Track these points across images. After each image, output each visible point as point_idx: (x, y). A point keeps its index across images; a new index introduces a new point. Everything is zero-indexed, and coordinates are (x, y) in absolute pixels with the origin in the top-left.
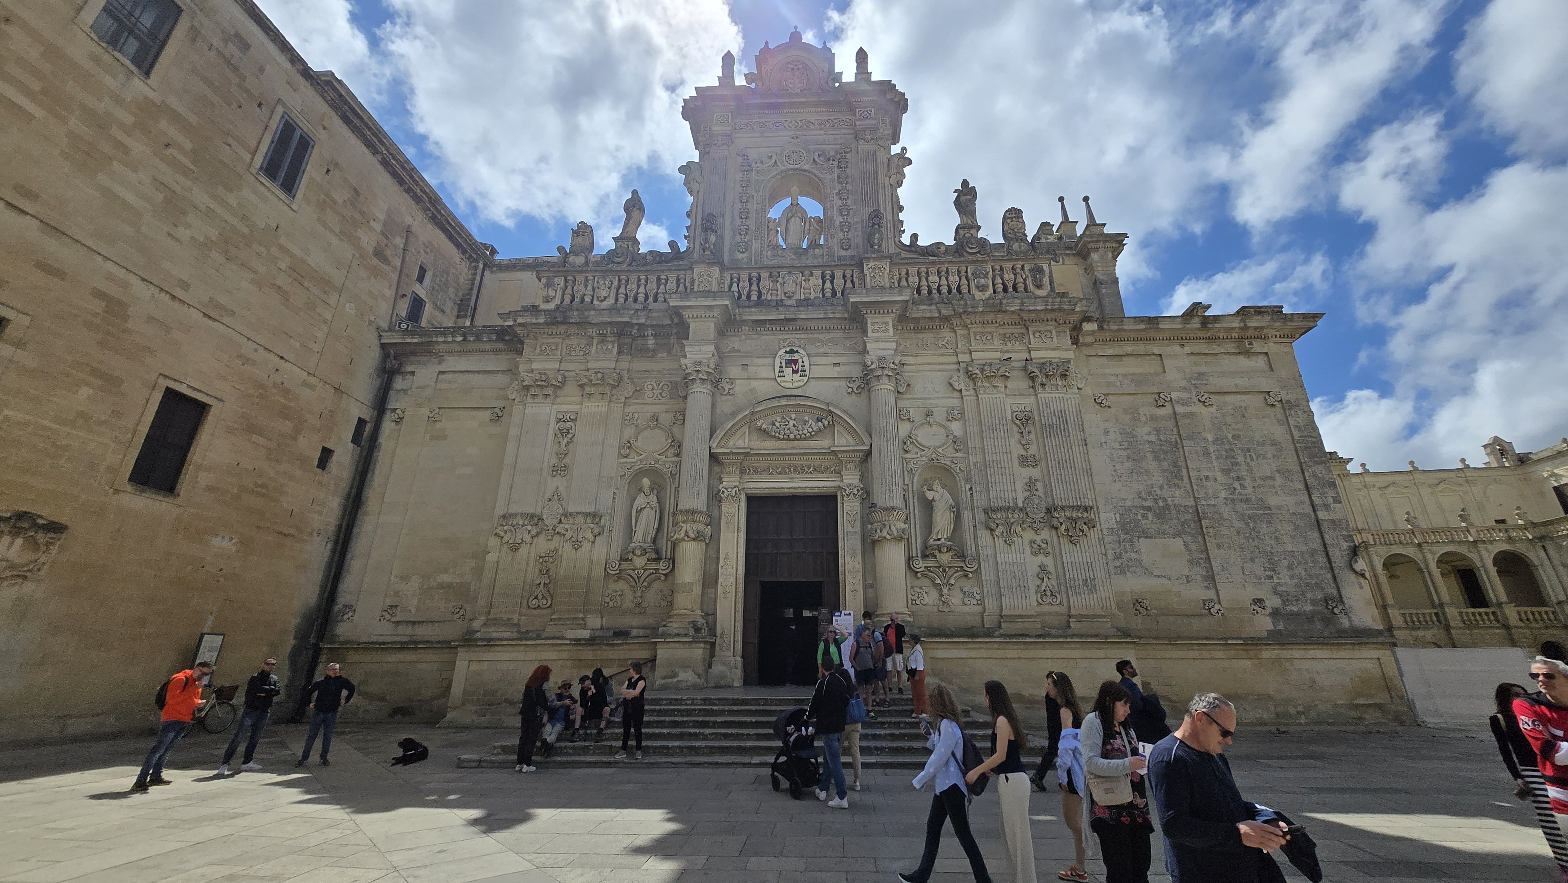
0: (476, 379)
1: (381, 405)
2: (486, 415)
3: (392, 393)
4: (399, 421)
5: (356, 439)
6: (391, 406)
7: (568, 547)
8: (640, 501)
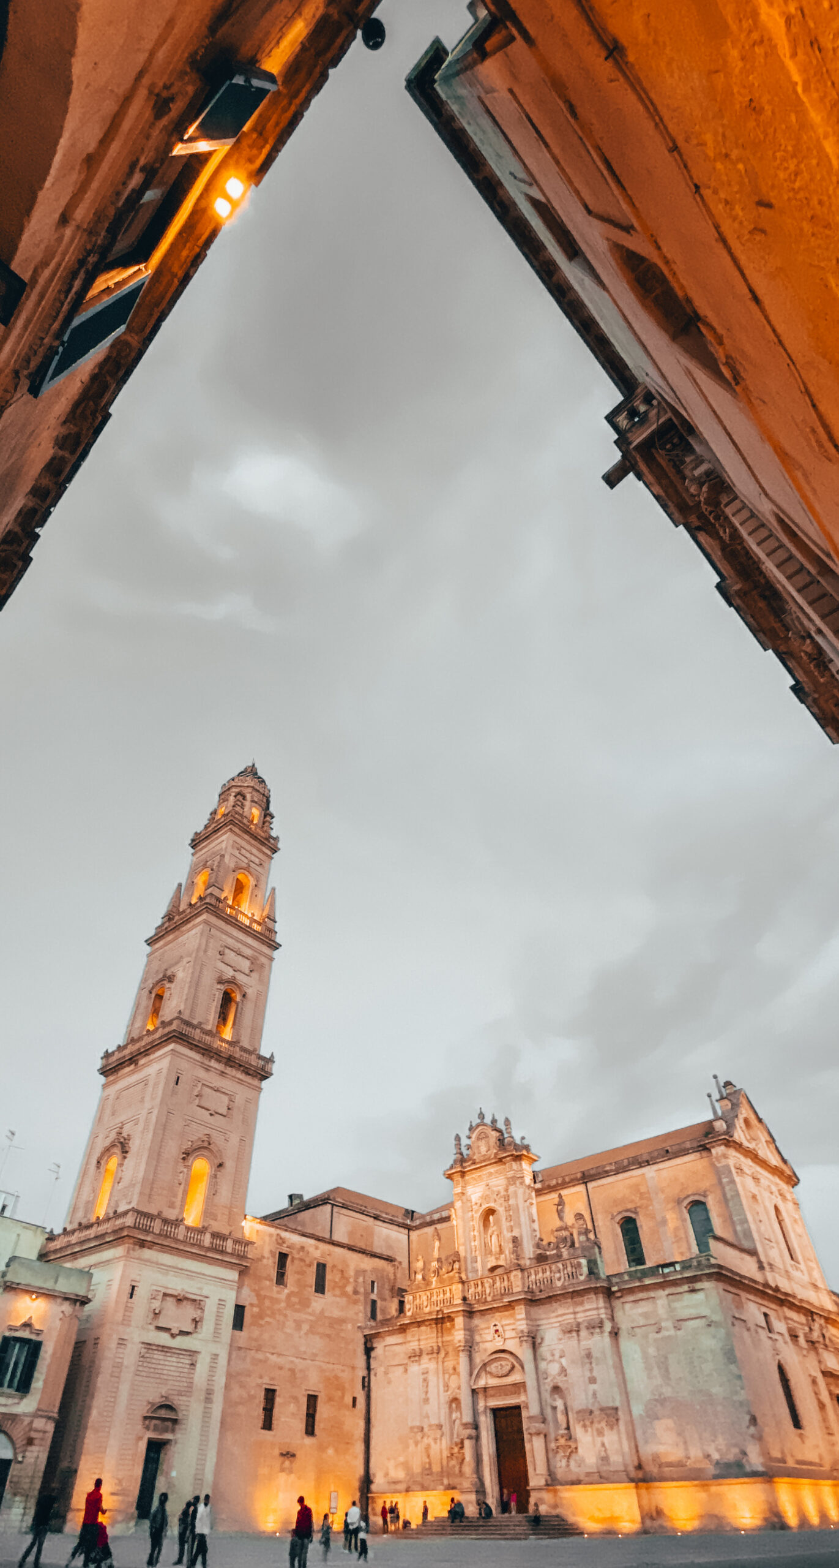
0: (397, 1348)
1: (369, 1368)
2: (401, 1369)
3: (372, 1361)
4: (375, 1375)
5: (364, 1386)
6: (372, 1367)
7: (432, 1443)
8: (454, 1416)
